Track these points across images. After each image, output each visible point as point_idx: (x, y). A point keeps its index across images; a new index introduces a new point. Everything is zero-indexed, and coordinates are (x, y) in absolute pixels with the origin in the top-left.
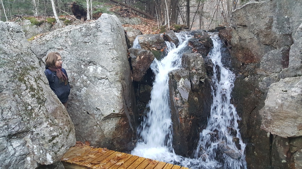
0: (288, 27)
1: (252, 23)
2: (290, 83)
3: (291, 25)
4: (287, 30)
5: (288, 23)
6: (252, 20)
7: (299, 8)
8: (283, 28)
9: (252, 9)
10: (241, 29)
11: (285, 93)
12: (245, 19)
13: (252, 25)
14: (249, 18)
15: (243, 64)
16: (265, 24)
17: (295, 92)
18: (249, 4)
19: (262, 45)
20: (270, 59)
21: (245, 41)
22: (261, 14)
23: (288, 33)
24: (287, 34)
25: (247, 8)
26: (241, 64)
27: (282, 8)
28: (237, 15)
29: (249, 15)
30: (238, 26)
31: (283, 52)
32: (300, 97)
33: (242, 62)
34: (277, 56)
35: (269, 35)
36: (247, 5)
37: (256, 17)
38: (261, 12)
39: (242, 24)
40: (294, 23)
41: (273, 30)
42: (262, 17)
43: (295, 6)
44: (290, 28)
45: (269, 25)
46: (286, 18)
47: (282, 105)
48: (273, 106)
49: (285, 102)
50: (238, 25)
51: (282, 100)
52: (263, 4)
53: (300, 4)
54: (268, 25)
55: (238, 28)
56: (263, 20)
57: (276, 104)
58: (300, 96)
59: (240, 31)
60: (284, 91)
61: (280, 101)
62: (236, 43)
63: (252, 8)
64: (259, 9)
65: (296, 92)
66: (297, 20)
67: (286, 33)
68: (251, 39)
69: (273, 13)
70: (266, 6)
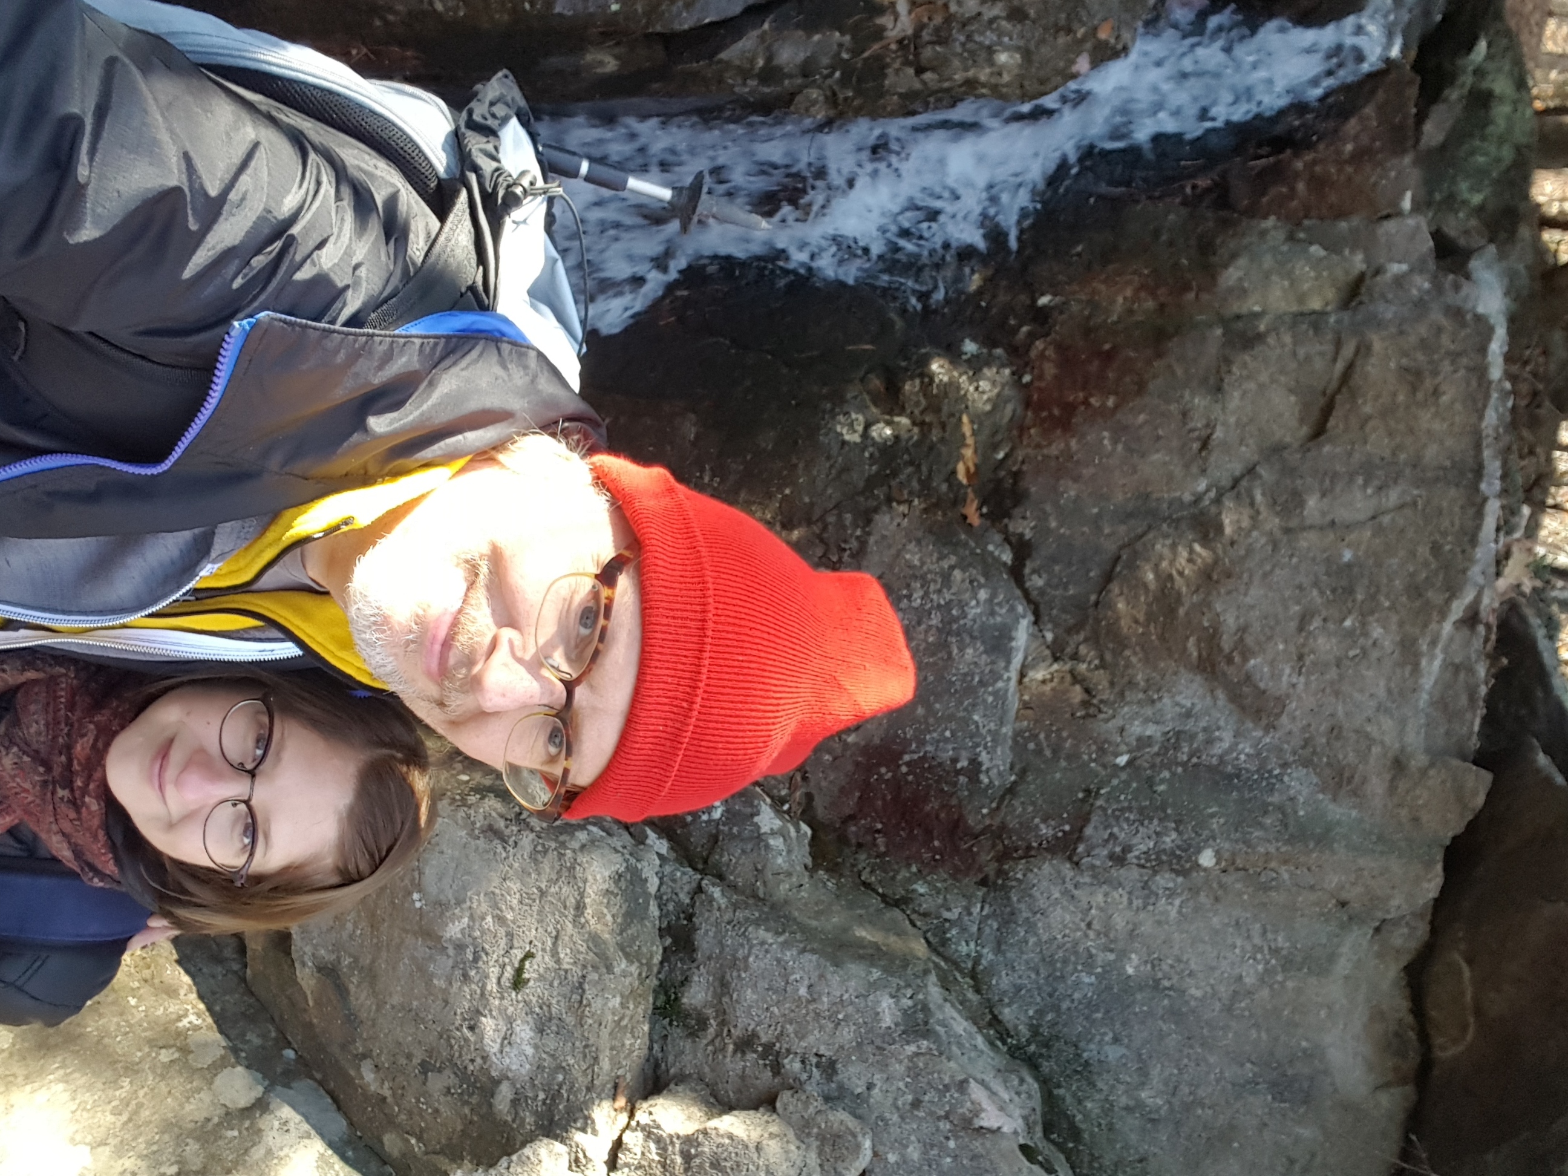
0: (1127, 849)
1: (1312, 503)
2: (570, 1020)
3: (1131, 874)
4: (1111, 835)
5: (1156, 861)
6: (1343, 514)
7: (1224, 964)
8: (1141, 810)
9: (1423, 551)
10: (1319, 364)
11: (509, 972)
12: (1378, 443)
13: (1297, 499)
14: (1365, 485)
15: (1041, 316)
16: (1249, 640)
17: (507, 1039)
18: (1474, 541)
19: (1122, 529)
20: (950, 654)
21: (1204, 381)
22: (1348, 623)
23: (1088, 831)
24: (1086, 820)
25: (1451, 497)
26: (1044, 300)
27: (1291, 840)
28: (1446, 366)
29: (1393, 497)
30: (1348, 351)
31: (962, 779)
32: (472, 1061)
33: (1061, 308)
34: (951, 718)
35: (1162, 638)
36: (1479, 514)
37: (1347, 555)
38: (1364, 624)
39: (1353, 396)
40: (1137, 903)
41: (1185, 676)
42: (1316, 623)
43: (1257, 940)
44: (1119, 860)
45: (1230, 671)
46: (1199, 851)
47: (431, 936)
48: (430, 874)
49: (450, 962)
50: (1364, 350)
51: (460, 947)
52: (1416, 669)
53: (1249, 980)
54: (1230, 660)
55: (1338, 344)
56: (1293, 625)
57: (441, 906)
58: (479, 1061)
59: (1301, 352)
60: (519, 971)
61: (454, 930)
62: (1231, 276)
63: (1436, 549)
64: (1394, 618)
65: (507, 1049)
66: (1146, 928)
67: (1095, 819)
68: (1205, 443)
69: (1297, 742)
70: (1381, 692)
